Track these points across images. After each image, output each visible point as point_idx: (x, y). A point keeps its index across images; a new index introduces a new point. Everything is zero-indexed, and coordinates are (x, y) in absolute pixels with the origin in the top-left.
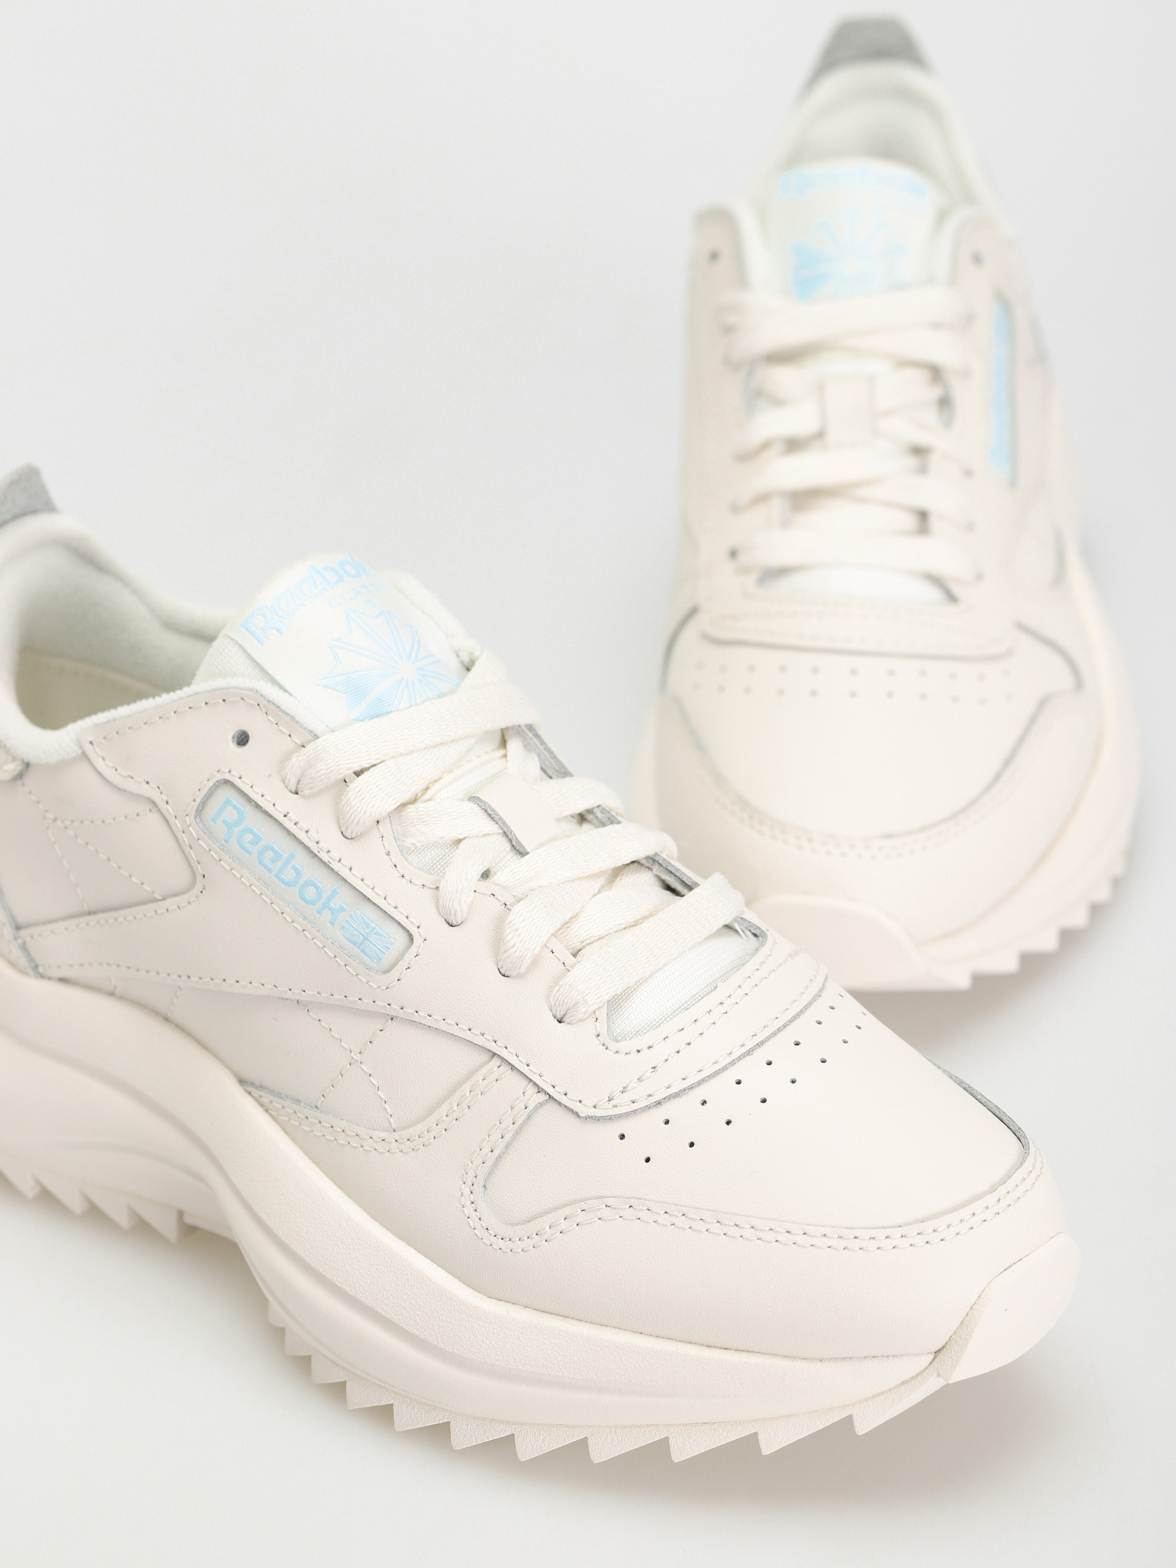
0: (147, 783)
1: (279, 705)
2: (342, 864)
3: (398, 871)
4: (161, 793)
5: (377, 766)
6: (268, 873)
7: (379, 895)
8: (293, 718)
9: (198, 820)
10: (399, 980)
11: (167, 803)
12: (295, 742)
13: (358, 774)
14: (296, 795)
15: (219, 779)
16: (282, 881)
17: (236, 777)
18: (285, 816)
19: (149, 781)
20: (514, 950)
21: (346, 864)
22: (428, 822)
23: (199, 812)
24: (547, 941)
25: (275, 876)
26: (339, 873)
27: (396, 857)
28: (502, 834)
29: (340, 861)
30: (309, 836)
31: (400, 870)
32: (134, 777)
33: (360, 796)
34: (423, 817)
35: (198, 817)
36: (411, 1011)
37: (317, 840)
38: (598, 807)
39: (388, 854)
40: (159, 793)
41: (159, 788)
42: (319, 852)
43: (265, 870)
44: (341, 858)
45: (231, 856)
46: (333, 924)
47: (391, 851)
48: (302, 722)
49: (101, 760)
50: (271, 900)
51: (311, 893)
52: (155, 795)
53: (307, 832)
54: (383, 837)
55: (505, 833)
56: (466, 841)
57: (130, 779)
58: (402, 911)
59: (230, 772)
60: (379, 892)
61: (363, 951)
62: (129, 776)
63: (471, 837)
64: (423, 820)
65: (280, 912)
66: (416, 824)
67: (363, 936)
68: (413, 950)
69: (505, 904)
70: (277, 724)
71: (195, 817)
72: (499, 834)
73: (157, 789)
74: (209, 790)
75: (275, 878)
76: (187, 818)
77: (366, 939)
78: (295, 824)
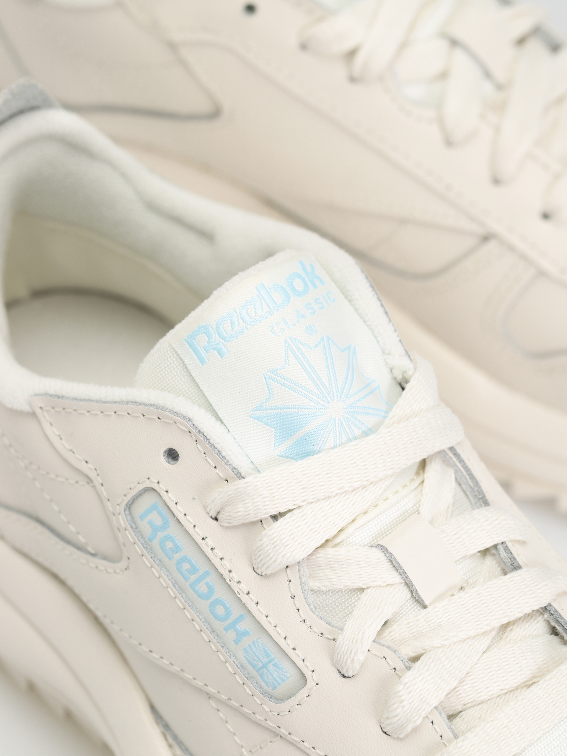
0: (87, 462)
1: (208, 437)
2: (249, 597)
3: (300, 615)
4: (98, 475)
5: (294, 511)
6: (184, 581)
7: (279, 634)
8: (220, 453)
9: (127, 512)
10: (289, 711)
11: (102, 485)
12: (219, 475)
13: (275, 517)
14: (215, 522)
15: (148, 486)
16: (196, 592)
17: (163, 490)
18: (203, 539)
19: (88, 461)
20: (397, 718)
21: (253, 598)
22: (335, 569)
23: (129, 506)
24: (430, 713)
25: (190, 586)
26: (246, 605)
27: (299, 602)
28: (404, 584)
29: (248, 593)
30: (222, 563)
31: (302, 615)
32: (75, 452)
33: (273, 543)
34: (331, 563)
35: (128, 509)
36: (297, 740)
37: (230, 569)
38: (502, 543)
39: (293, 597)
40: (96, 475)
41: (96, 470)
42: (230, 581)
43: (182, 577)
44: (250, 592)
45: (153, 555)
46: (237, 643)
47: (296, 596)
48: (227, 458)
49: (49, 424)
50: (184, 606)
51: (220, 610)
52: (92, 475)
53: (221, 559)
54: (290, 581)
55: (406, 584)
56: (369, 590)
57: (72, 453)
58: (299, 654)
59: (158, 483)
60: (280, 631)
61: (261, 676)
62: (71, 450)
63: (374, 587)
64: (331, 566)
65: (190, 618)
66: (323, 568)
67: (262, 663)
68: (304, 692)
69: (395, 669)
70: (205, 454)
71: (125, 510)
72: (402, 583)
73: (95, 471)
74: (138, 492)
75: (189, 587)
76: (118, 507)
77: (264, 666)
78: (212, 549)
